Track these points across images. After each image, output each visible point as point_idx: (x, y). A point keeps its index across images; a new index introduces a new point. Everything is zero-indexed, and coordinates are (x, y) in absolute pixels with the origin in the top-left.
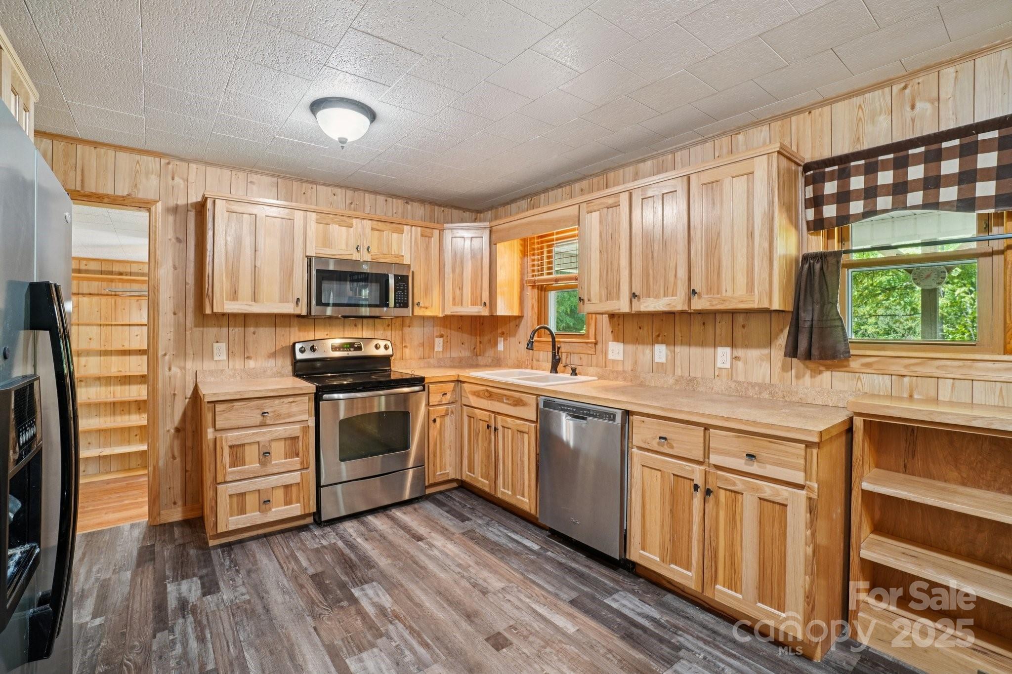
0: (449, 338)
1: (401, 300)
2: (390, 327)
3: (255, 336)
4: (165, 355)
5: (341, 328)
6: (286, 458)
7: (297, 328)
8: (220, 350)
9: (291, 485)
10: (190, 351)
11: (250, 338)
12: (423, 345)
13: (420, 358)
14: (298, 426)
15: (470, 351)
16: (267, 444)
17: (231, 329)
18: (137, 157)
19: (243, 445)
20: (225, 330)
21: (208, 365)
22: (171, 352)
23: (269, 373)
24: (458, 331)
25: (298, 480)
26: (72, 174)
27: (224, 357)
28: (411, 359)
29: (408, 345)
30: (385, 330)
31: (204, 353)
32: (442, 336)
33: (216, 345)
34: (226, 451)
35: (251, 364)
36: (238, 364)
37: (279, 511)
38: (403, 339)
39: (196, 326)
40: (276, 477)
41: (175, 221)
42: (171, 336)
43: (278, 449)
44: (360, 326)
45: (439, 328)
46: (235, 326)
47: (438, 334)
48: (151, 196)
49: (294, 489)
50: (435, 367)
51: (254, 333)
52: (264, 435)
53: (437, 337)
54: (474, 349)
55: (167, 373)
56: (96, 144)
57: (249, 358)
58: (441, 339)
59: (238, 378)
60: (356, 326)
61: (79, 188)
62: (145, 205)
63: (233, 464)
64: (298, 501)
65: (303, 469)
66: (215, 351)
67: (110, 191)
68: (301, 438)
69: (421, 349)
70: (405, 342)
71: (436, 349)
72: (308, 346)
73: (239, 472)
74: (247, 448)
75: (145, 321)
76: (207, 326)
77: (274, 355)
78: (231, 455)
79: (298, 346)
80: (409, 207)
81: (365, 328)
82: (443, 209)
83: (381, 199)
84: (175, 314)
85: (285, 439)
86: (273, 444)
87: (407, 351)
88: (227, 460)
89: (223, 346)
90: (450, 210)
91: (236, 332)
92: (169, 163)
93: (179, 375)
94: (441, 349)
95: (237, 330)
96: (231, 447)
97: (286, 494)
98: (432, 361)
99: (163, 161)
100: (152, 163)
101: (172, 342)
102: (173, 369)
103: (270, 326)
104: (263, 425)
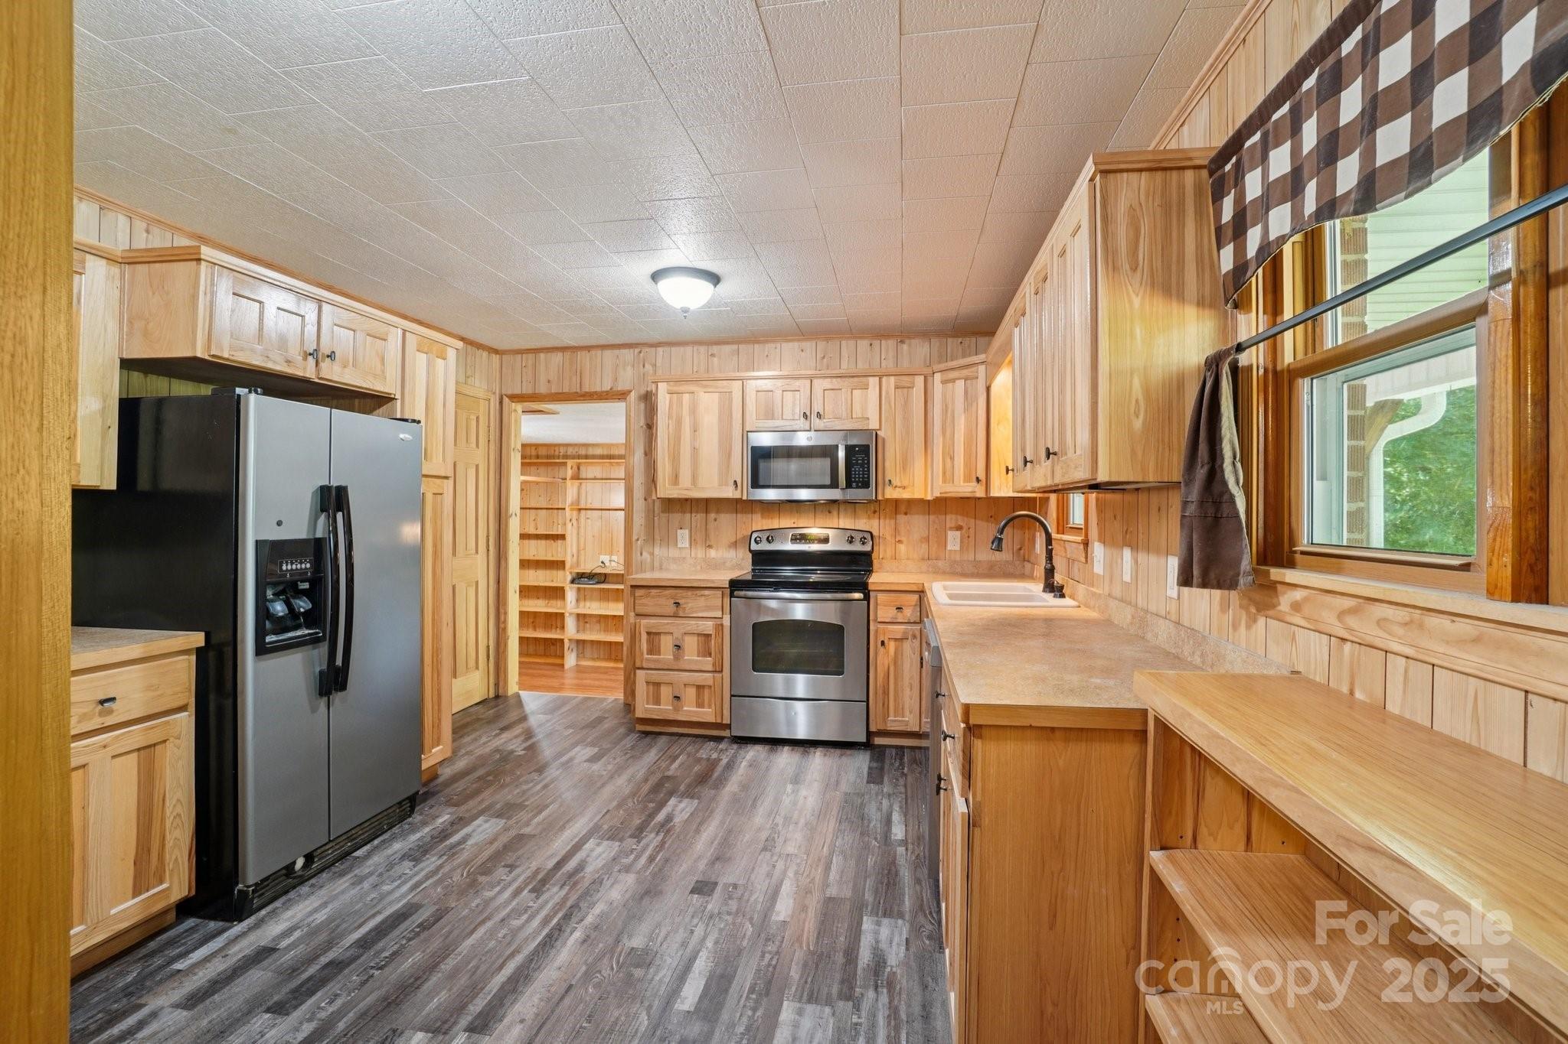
0: (972, 531)
1: (859, 478)
2: (877, 515)
3: (716, 523)
4: (638, 540)
5: (812, 515)
6: (698, 656)
7: (759, 515)
8: (683, 536)
9: (704, 687)
10: (657, 537)
11: (712, 525)
12: (927, 539)
13: (923, 559)
14: (710, 623)
15: (1011, 552)
16: (680, 637)
17: (693, 515)
18: (617, 352)
19: (659, 634)
20: (688, 515)
21: (673, 553)
22: (642, 537)
23: (728, 564)
24: (987, 521)
25: (711, 683)
26: (574, 379)
27: (687, 545)
28: (908, 559)
29: (904, 539)
30: (869, 518)
31: (669, 540)
32: (959, 528)
33: (679, 531)
34: (644, 637)
35: (712, 553)
36: (700, 553)
37: (690, 710)
38: (896, 530)
39: (662, 512)
40: (687, 674)
41: (646, 408)
42: (643, 521)
43: (691, 644)
44: (835, 513)
45: (954, 516)
46: (697, 512)
47: (953, 525)
48: (627, 387)
49: (706, 691)
50: (944, 573)
51: (715, 520)
52: (677, 627)
53: (951, 529)
54: (1020, 549)
55: (639, 557)
56: (588, 348)
57: (710, 546)
58: (958, 533)
59: (699, 568)
60: (830, 512)
61: (578, 391)
62: (622, 396)
63: (650, 652)
64: (710, 707)
65: (715, 671)
66: (679, 538)
67: (598, 389)
68: (713, 636)
69: (925, 546)
70: (899, 535)
71: (949, 548)
72: (764, 536)
73: (655, 661)
74: (663, 637)
75: (622, 505)
76: (672, 512)
77: (735, 545)
78: (648, 641)
79: (755, 535)
80: (905, 347)
81: (841, 515)
82: (960, 340)
83: (863, 344)
84: (645, 500)
85: (699, 635)
86: (687, 639)
87: (902, 548)
88: (644, 646)
89: (686, 532)
90: (974, 340)
91: (699, 517)
92: (640, 352)
93: (649, 560)
94: (957, 548)
95: (699, 516)
96: (649, 633)
97: (699, 695)
98: (940, 564)
99: (637, 351)
100: (628, 355)
101: (643, 528)
102: (644, 553)
103: (732, 512)
104: (675, 616)
